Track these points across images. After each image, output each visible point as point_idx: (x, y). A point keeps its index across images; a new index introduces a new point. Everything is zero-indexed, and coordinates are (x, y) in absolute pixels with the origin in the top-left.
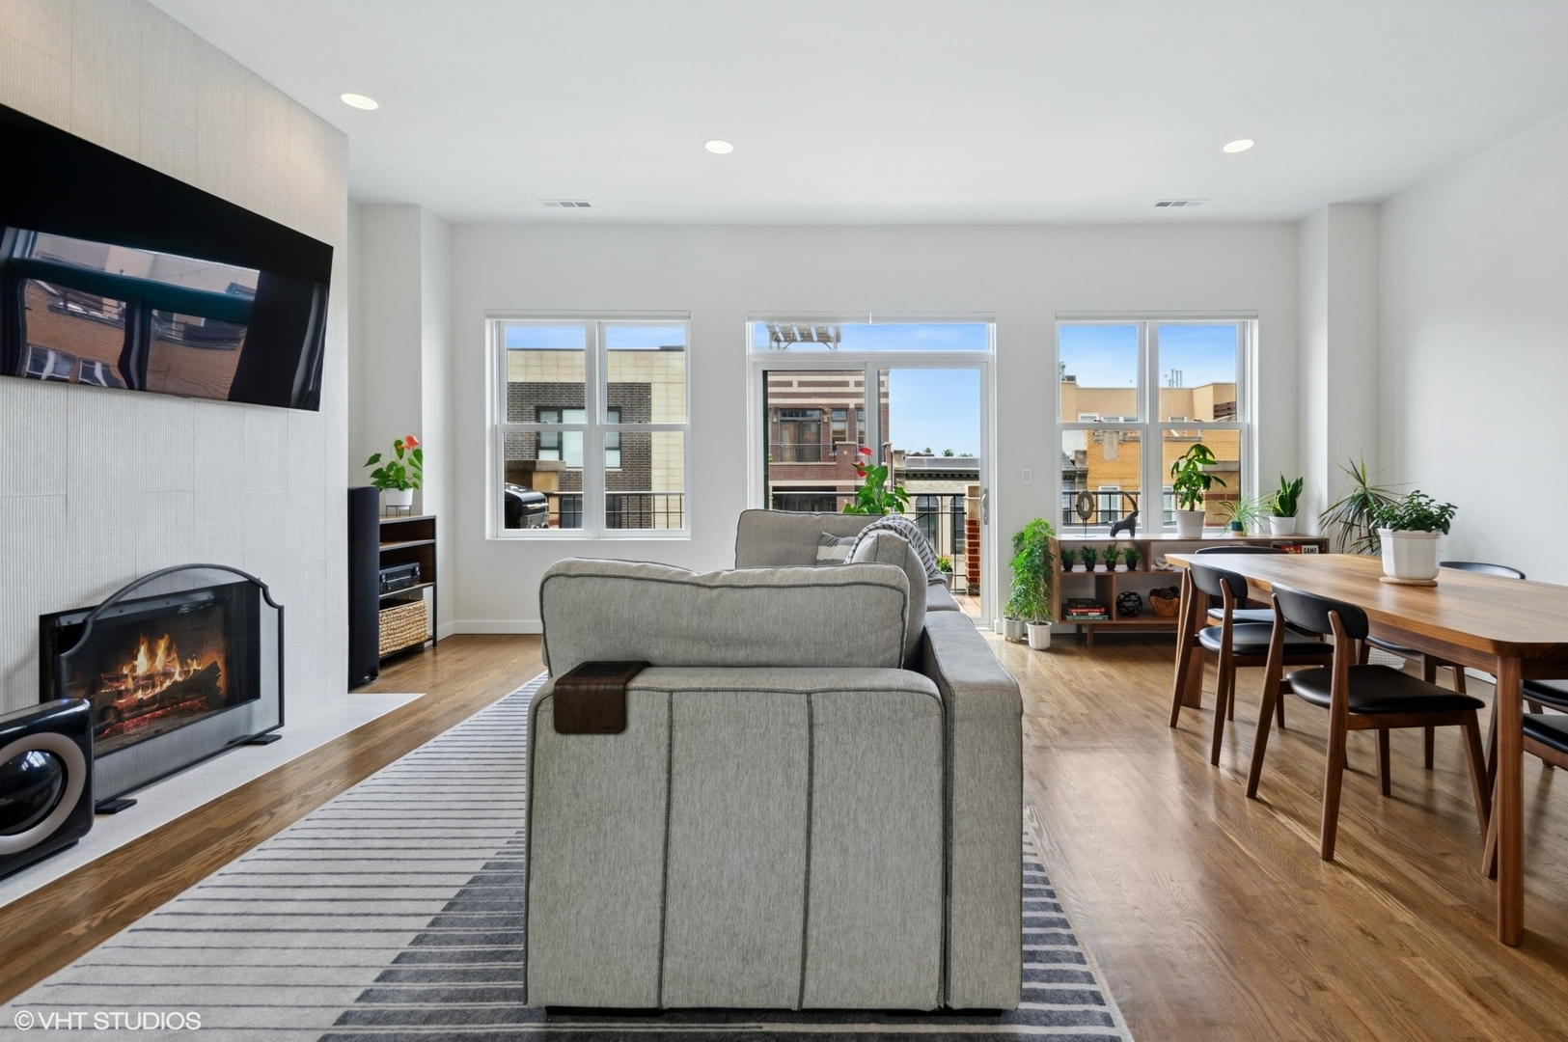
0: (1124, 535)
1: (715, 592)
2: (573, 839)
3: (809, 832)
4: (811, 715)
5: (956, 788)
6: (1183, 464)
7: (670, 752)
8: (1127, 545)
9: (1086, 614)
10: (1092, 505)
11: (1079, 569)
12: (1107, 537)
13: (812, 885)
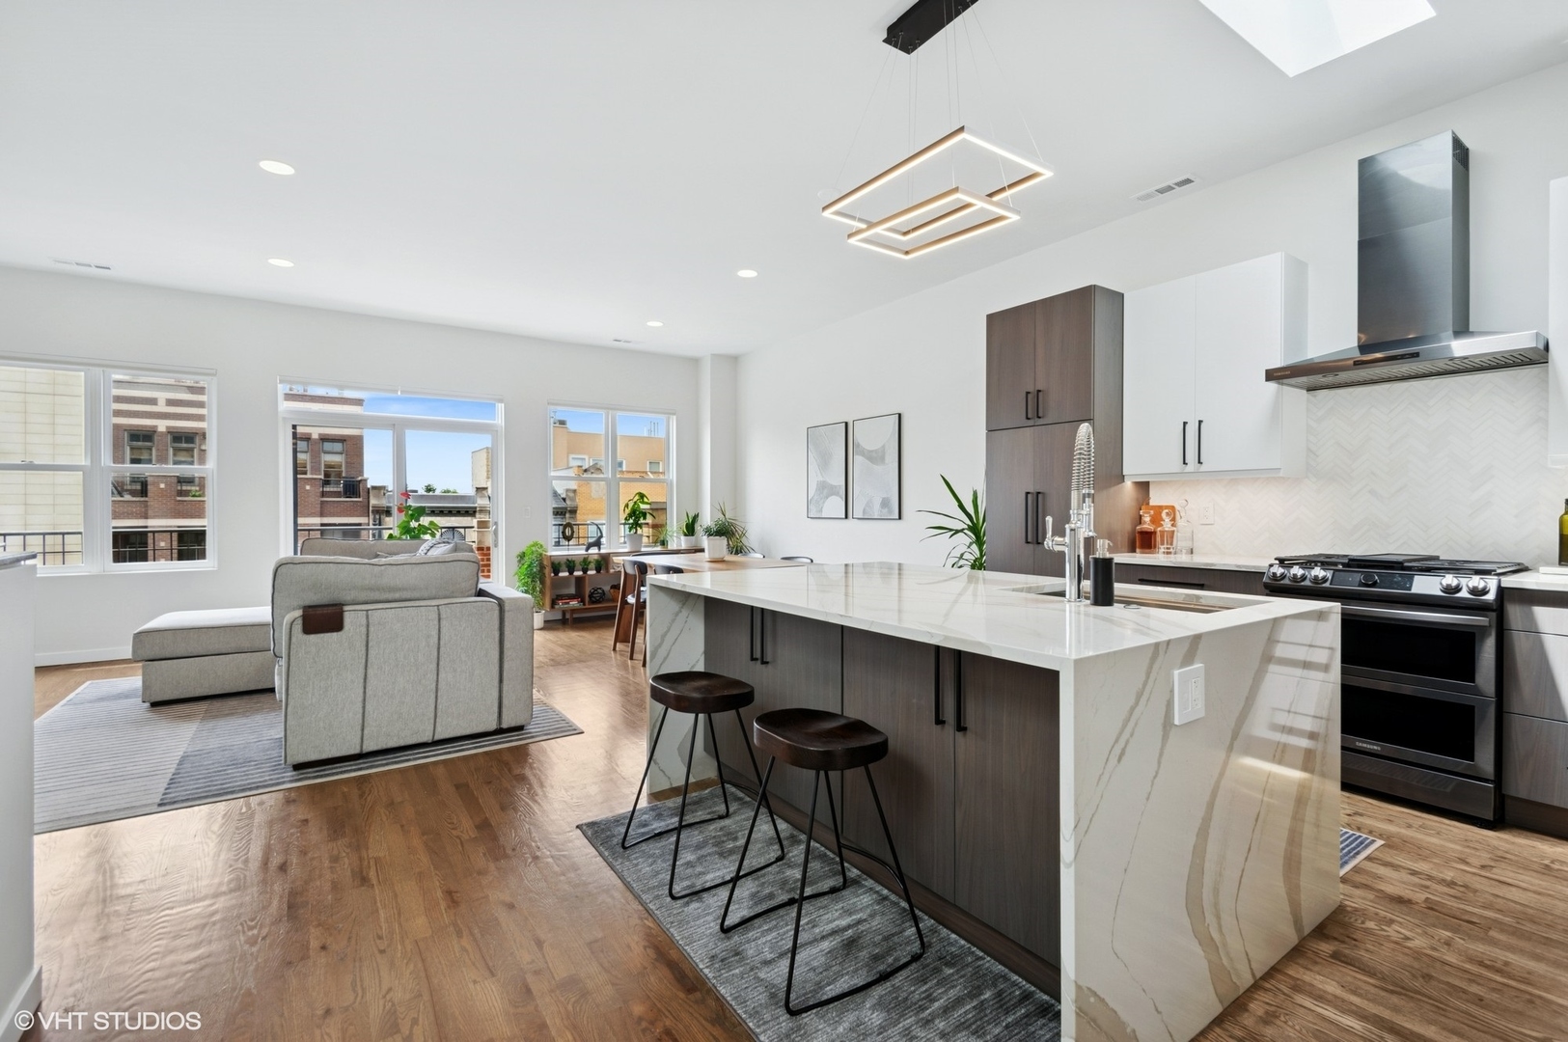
0: (594, 550)
1: (383, 567)
2: (313, 683)
3: (438, 665)
4: (439, 615)
5: (506, 639)
6: (631, 505)
7: (368, 637)
8: (596, 557)
9: (568, 603)
10: (573, 532)
11: (564, 574)
12: (584, 552)
13: (439, 687)
